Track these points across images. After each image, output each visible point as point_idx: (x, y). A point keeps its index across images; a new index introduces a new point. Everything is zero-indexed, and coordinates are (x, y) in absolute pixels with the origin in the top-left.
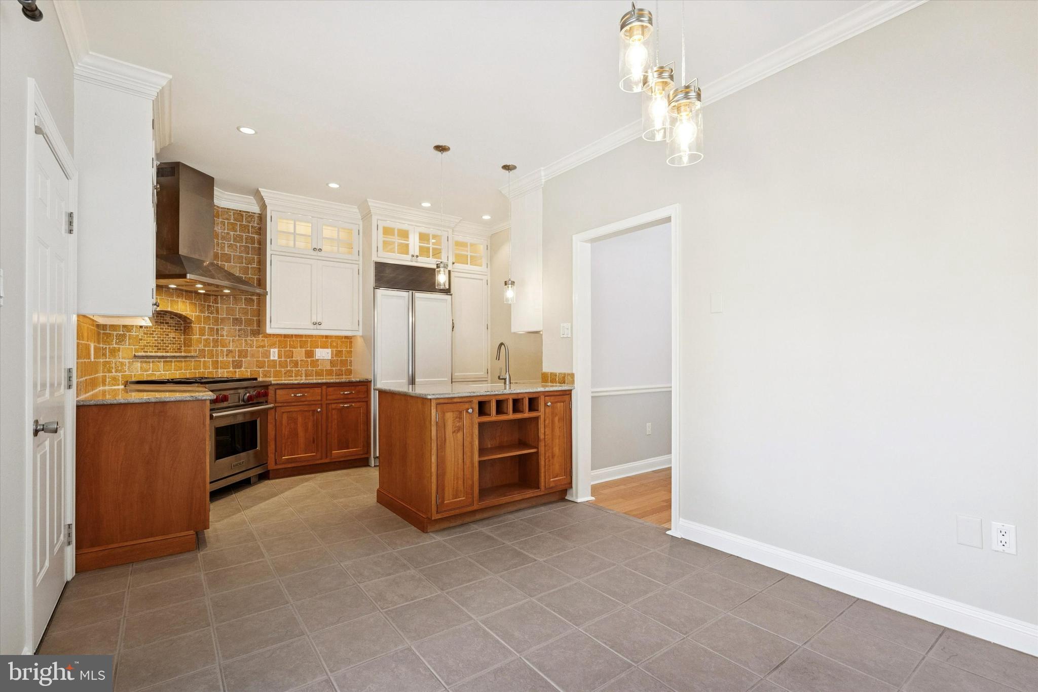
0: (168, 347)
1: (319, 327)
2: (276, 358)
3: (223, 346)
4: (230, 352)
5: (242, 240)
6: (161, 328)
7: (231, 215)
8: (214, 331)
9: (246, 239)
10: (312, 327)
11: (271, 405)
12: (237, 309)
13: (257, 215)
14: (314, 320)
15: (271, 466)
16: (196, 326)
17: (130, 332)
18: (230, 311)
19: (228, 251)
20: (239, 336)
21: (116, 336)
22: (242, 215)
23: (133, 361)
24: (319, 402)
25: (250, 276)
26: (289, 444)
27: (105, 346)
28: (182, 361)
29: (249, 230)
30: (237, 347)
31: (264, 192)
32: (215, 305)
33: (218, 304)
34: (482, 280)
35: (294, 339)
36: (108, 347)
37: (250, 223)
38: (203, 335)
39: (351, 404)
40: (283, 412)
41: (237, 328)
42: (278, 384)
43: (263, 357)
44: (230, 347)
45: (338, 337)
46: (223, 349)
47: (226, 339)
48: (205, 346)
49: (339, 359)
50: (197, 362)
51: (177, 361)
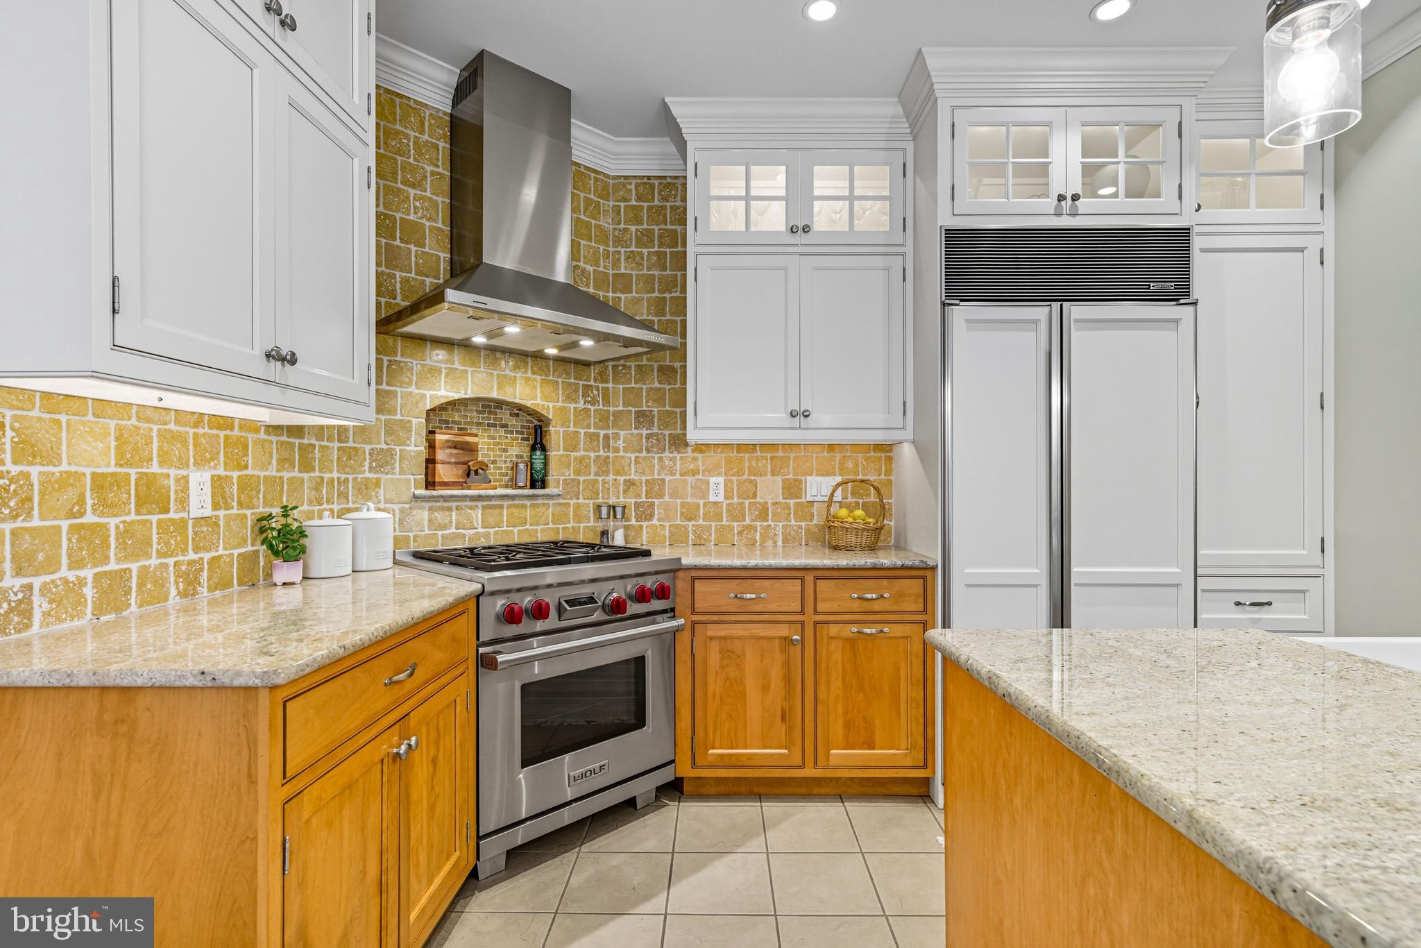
1: (805, 423)
3: (618, 473)
4: (630, 484)
5: (652, 241)
6: (489, 437)
7: (630, 190)
8: (598, 441)
9: (661, 237)
12: (644, 391)
14: (793, 406)
15: (685, 768)
16: (558, 433)
17: (403, 444)
18: (631, 397)
19: (626, 268)
20: (648, 451)
21: (370, 454)
22: (652, 186)
23: (411, 508)
24: (795, 619)
25: (668, 317)
26: (725, 718)
27: (343, 476)
28: (524, 507)
29: (665, 215)
30: (644, 473)
31: (676, 108)
32: (600, 385)
33: (607, 382)
34: (1302, 250)
35: (759, 454)
36: (351, 477)
38: (575, 448)
39: (880, 627)
40: (711, 638)
41: (645, 432)
42: (698, 568)
43: (693, 495)
44: (630, 475)
45: (856, 447)
46: (618, 478)
47: (623, 457)
48: (578, 473)
49: (861, 501)
50: (559, 508)
51: (517, 506)
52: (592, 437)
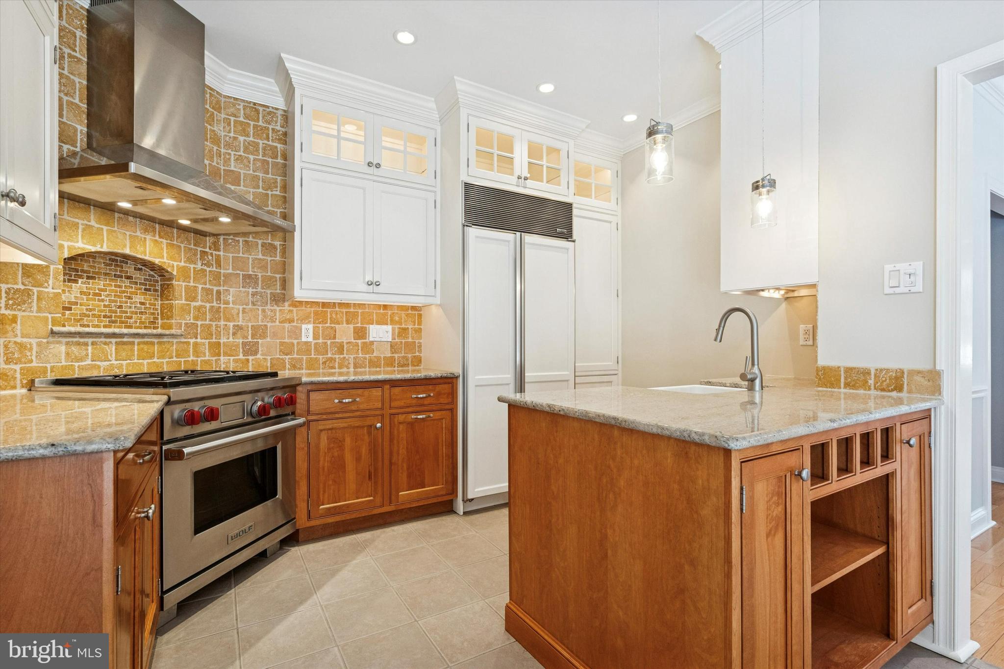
0: (131, 318)
1: (376, 289)
2: (310, 339)
3: (228, 320)
4: (238, 328)
5: (257, 151)
6: (116, 286)
7: (239, 109)
8: (212, 295)
9: (264, 149)
10: (365, 288)
11: (301, 420)
12: (250, 260)
13: (280, 113)
14: (369, 278)
15: (302, 521)
16: (179, 285)
17: (41, 286)
18: (238, 263)
19: (235, 167)
20: (253, 303)
21: (6, 293)
22: (257, 111)
23: (47, 343)
24: (378, 412)
25: (270, 208)
26: (331, 482)
28: (153, 344)
29: (268, 135)
30: (250, 320)
31: (290, 65)
32: (214, 252)
33: (219, 250)
34: (610, 222)
35: (337, 309)
37: (269, 124)
38: (194, 299)
39: (428, 414)
40: (321, 431)
41: (251, 290)
42: (312, 383)
43: (290, 337)
44: (239, 322)
45: (402, 308)
46: (228, 323)
47: (233, 308)
48: (196, 318)
49: (403, 341)
50: (182, 345)
51: (144, 343)
52: (208, 292)
